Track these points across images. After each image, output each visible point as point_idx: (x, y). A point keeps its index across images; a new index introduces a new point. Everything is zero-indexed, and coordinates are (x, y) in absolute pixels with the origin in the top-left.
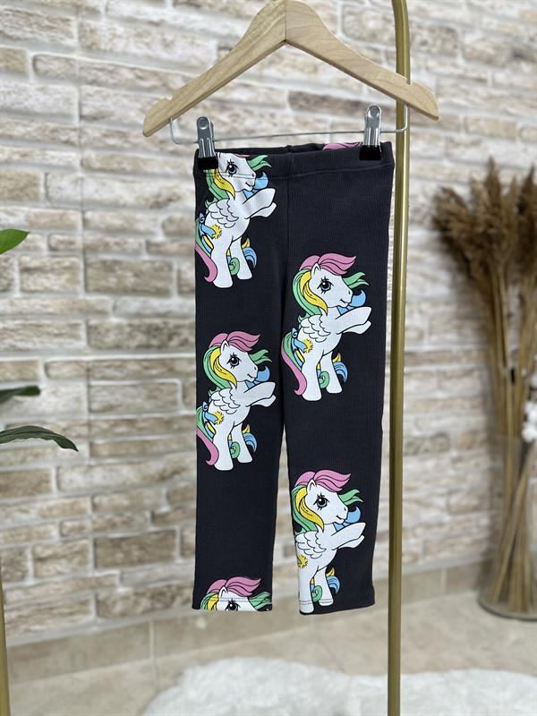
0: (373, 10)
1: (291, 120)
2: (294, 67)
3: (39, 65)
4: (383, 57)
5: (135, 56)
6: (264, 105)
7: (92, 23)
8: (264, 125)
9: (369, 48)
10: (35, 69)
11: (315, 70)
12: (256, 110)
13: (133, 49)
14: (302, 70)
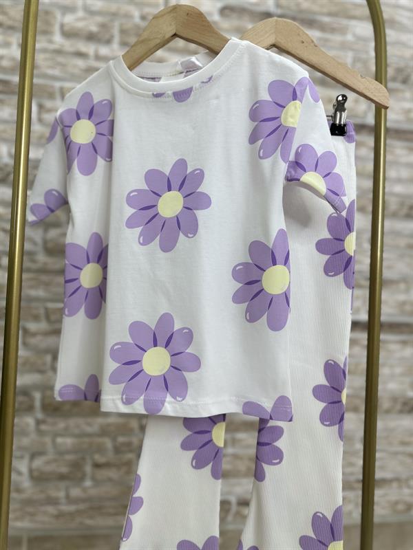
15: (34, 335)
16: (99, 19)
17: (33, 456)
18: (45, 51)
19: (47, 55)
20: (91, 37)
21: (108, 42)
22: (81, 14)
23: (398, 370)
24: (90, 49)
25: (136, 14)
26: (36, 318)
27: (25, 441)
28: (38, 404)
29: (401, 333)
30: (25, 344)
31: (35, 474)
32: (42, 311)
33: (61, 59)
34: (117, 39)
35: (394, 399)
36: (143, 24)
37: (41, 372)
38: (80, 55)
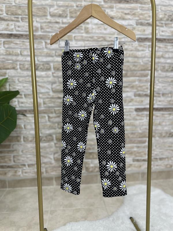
0: (161, 12)
1: (137, 45)
2: (138, 31)
3: (76, 38)
4: (164, 25)
5: (98, 33)
6: (130, 42)
7: (87, 26)
8: (130, 47)
9: (160, 23)
10: (75, 39)
11: (144, 31)
12: (128, 43)
13: (97, 31)
14: (140, 31)
15: (52, 118)
16: (62, 8)
17: (54, 154)
18: (45, 22)
19: (46, 24)
20: (60, 16)
21: (66, 17)
22: (56, 7)
23: (168, 123)
24: (60, 20)
25: (75, 5)
26: (52, 113)
27: (52, 150)
28: (55, 138)
29: (169, 111)
30: (49, 121)
31: (56, 159)
32: (53, 110)
33: (50, 25)
34: (69, 16)
35: (167, 133)
36: (77, 9)
37: (55, 129)
38: (57, 23)
